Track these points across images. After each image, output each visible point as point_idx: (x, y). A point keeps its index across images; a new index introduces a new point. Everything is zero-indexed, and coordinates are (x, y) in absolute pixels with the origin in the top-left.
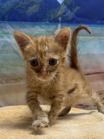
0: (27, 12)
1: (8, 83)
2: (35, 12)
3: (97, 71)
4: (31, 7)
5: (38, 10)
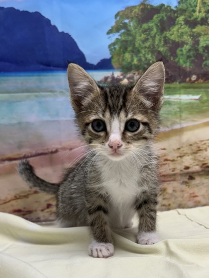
3: (40, 152)
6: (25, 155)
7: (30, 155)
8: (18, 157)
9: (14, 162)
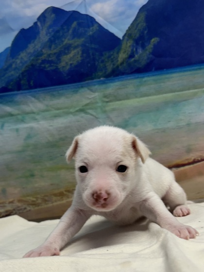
0: (59, 67)
1: (47, 202)
2: (75, 63)
4: (65, 56)
5: (80, 59)
6: (194, 159)
7: (199, 159)
8: (186, 162)
9: (182, 168)
